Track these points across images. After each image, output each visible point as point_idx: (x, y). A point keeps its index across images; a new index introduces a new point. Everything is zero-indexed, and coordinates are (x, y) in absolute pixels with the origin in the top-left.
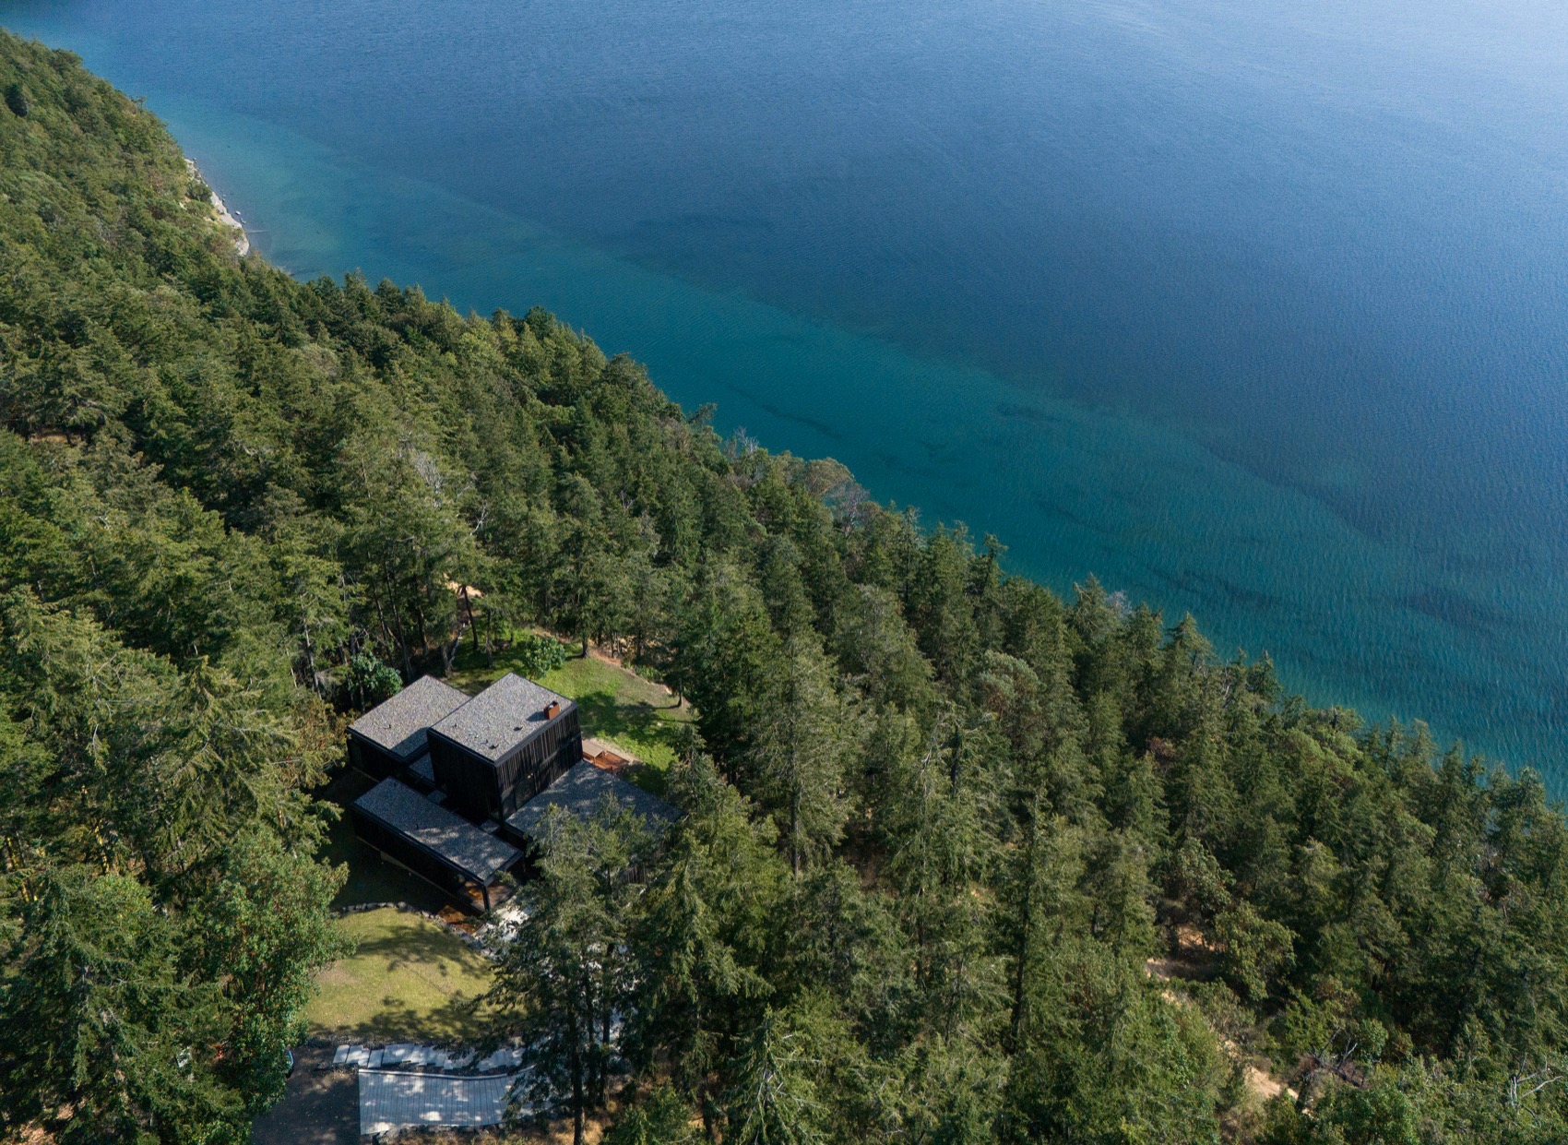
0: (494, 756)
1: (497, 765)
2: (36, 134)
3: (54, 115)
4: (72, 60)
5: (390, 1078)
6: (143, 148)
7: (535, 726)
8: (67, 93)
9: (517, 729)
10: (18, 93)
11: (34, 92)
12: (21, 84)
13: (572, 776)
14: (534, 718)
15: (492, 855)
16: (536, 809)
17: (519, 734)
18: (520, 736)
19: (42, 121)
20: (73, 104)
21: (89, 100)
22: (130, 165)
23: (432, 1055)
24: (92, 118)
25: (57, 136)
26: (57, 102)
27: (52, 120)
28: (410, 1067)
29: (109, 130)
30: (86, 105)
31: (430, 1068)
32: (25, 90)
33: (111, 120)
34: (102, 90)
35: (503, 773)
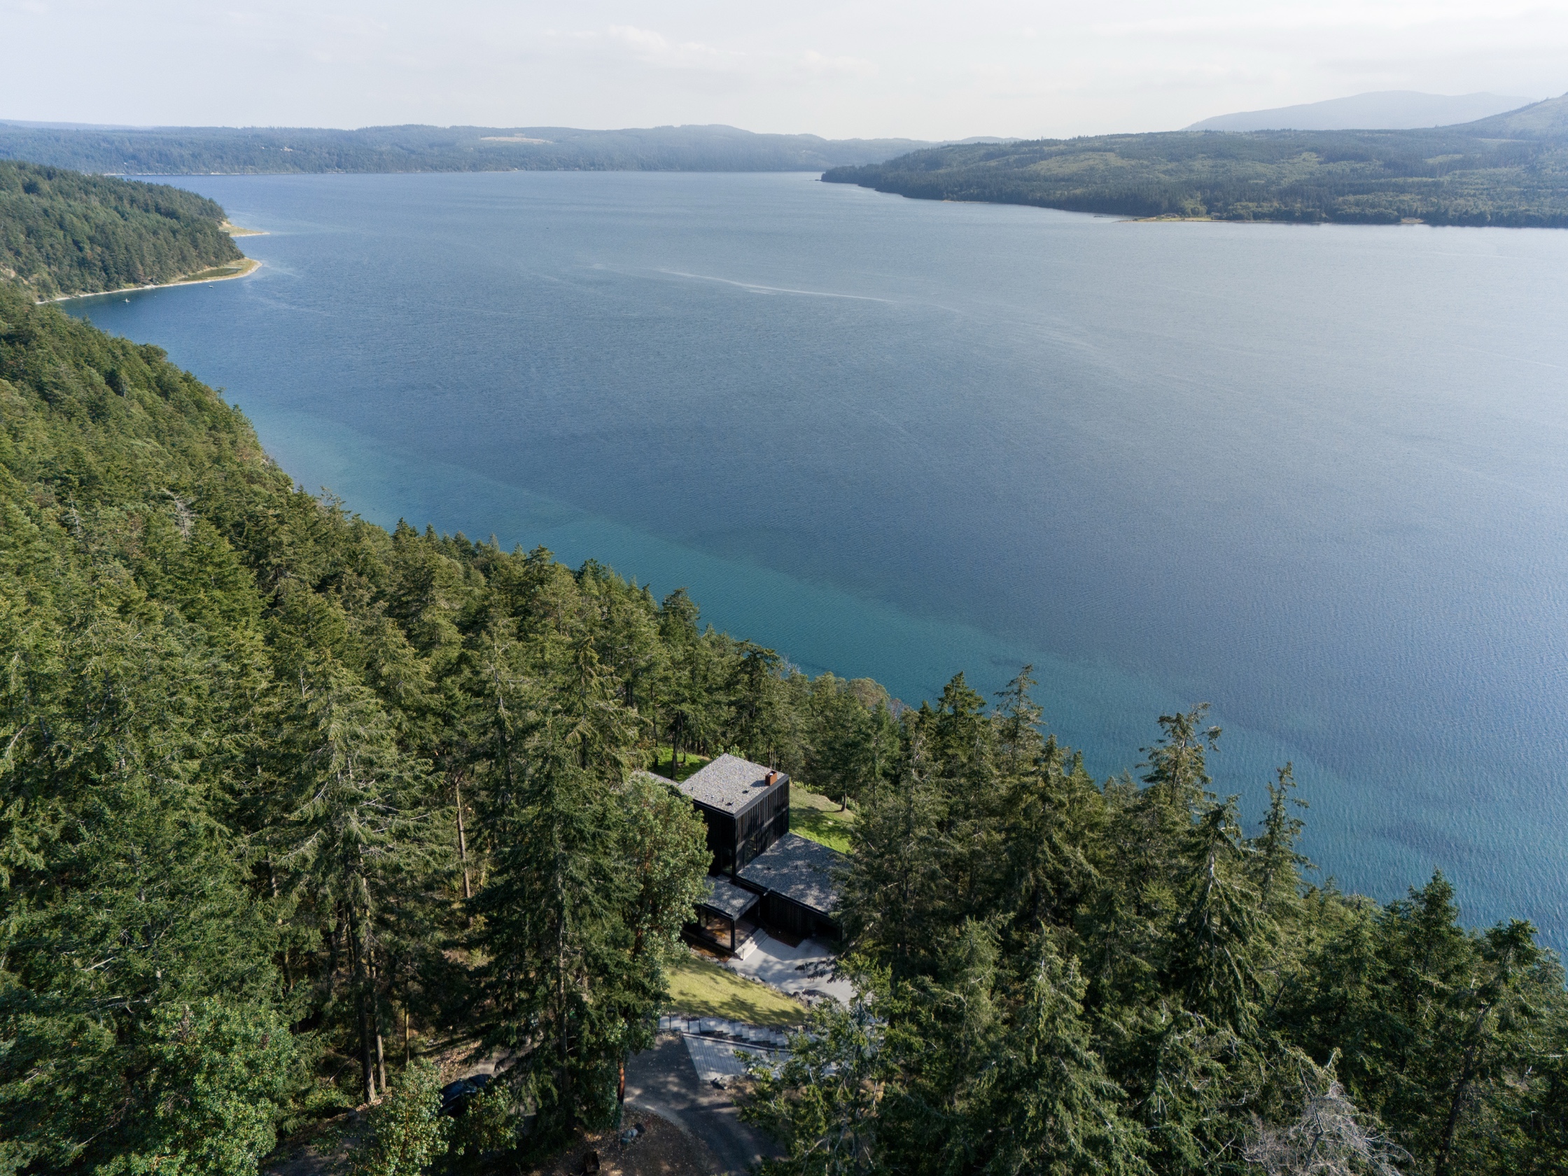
0: (733, 810)
1: (737, 817)
2: (136, 410)
3: (150, 397)
4: (160, 353)
5: (708, 1042)
6: (229, 428)
7: (758, 791)
8: (159, 380)
9: (746, 792)
10: (117, 377)
11: (131, 377)
12: (119, 369)
13: (782, 844)
14: (757, 784)
15: (733, 897)
16: (759, 866)
17: (747, 795)
18: (748, 798)
19: (141, 401)
20: (165, 390)
21: (178, 385)
22: (217, 442)
23: (738, 1029)
24: (181, 402)
25: (153, 414)
26: (150, 387)
27: (148, 401)
28: (721, 1035)
29: (197, 413)
30: (175, 390)
31: (738, 1038)
32: (123, 374)
33: (199, 405)
34: (186, 379)
35: (739, 826)
